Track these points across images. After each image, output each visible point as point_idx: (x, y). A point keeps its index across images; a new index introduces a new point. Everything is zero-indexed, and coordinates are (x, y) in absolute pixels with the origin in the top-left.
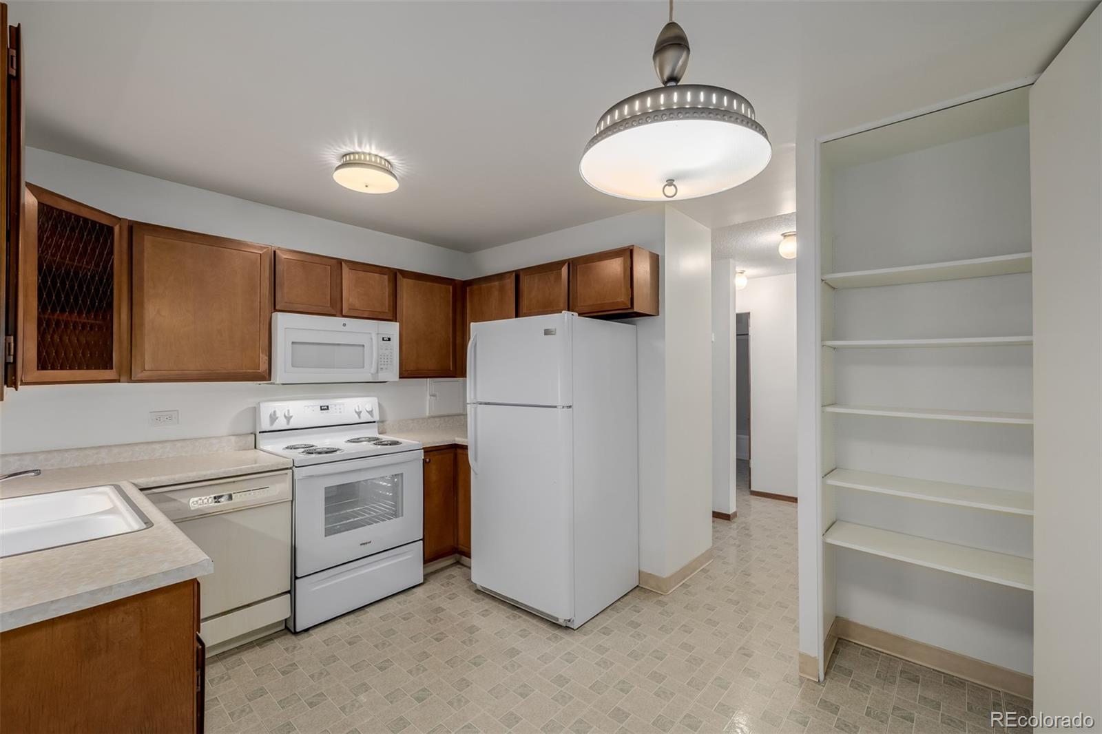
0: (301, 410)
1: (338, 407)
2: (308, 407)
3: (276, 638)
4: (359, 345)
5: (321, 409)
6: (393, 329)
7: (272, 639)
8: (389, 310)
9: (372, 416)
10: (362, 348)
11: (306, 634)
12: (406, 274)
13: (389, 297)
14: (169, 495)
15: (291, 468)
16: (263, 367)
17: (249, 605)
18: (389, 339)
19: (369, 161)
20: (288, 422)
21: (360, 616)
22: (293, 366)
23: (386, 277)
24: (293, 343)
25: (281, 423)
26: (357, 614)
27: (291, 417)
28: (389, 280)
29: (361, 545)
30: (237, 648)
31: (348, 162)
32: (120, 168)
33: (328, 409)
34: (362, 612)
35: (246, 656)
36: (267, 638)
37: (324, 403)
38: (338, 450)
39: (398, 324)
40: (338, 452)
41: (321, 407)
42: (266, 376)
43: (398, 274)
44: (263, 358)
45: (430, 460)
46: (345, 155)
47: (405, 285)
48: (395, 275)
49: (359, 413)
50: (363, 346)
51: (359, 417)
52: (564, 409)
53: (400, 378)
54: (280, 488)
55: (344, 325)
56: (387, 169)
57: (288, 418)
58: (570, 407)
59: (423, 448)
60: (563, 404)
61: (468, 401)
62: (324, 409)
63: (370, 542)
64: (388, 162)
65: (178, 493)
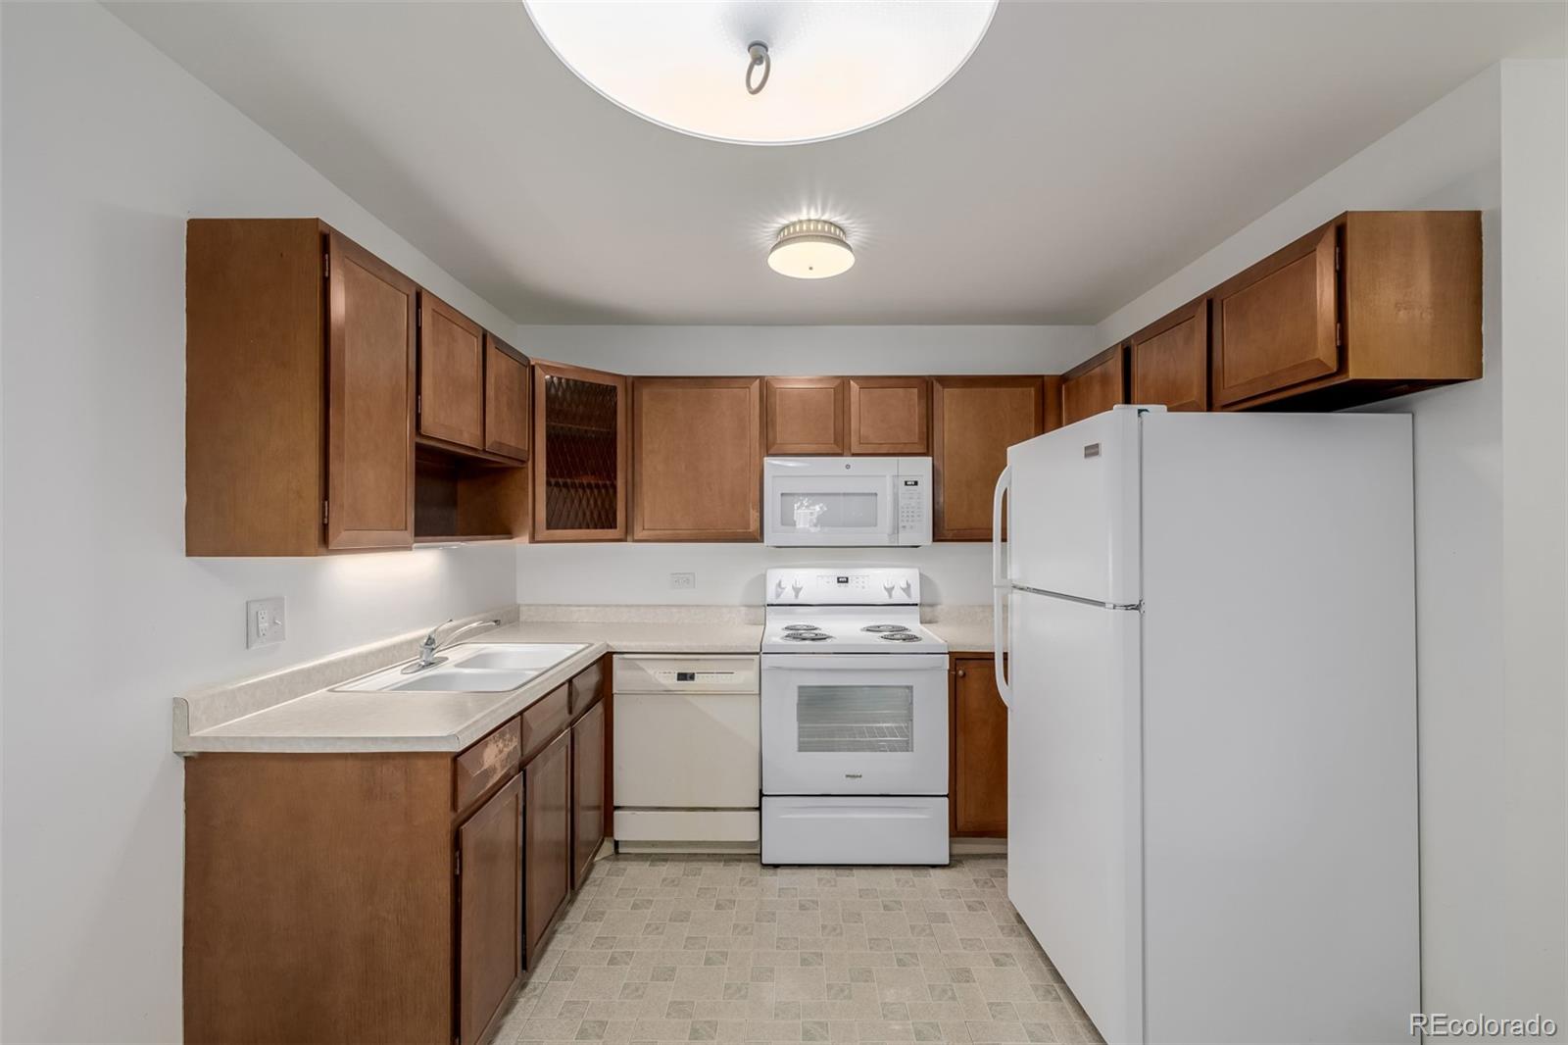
0: (810, 581)
1: (861, 579)
2: (822, 577)
3: (746, 861)
4: (871, 494)
5: (839, 582)
6: (921, 468)
7: (740, 861)
8: (920, 438)
9: (909, 595)
10: (873, 497)
11: (771, 871)
12: (946, 381)
13: (920, 418)
14: (638, 662)
15: (757, 653)
16: (754, 526)
17: (714, 809)
18: (916, 483)
19: (807, 231)
20: (797, 596)
21: (841, 876)
22: (783, 524)
23: (916, 390)
24: (782, 494)
25: (788, 596)
26: (840, 871)
27: (800, 589)
28: (919, 397)
29: (847, 776)
30: (709, 855)
31: (785, 238)
32: (618, 324)
33: (847, 582)
34: (847, 872)
35: (709, 869)
36: (736, 857)
37: (843, 573)
38: (829, 637)
39: (930, 458)
40: (829, 640)
41: (838, 578)
42: (758, 537)
43: (935, 382)
44: (754, 515)
45: (964, 675)
46: (783, 229)
47: (946, 398)
48: (927, 386)
49: (890, 590)
50: (876, 494)
51: (890, 596)
52: (1116, 611)
53: (934, 541)
54: (743, 677)
55: (848, 467)
56: (835, 236)
57: (797, 591)
58: (1137, 608)
59: (949, 653)
60: (1115, 602)
61: (994, 583)
62: (842, 582)
63: (861, 776)
64: (836, 226)
65: (650, 663)
